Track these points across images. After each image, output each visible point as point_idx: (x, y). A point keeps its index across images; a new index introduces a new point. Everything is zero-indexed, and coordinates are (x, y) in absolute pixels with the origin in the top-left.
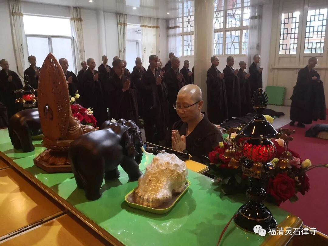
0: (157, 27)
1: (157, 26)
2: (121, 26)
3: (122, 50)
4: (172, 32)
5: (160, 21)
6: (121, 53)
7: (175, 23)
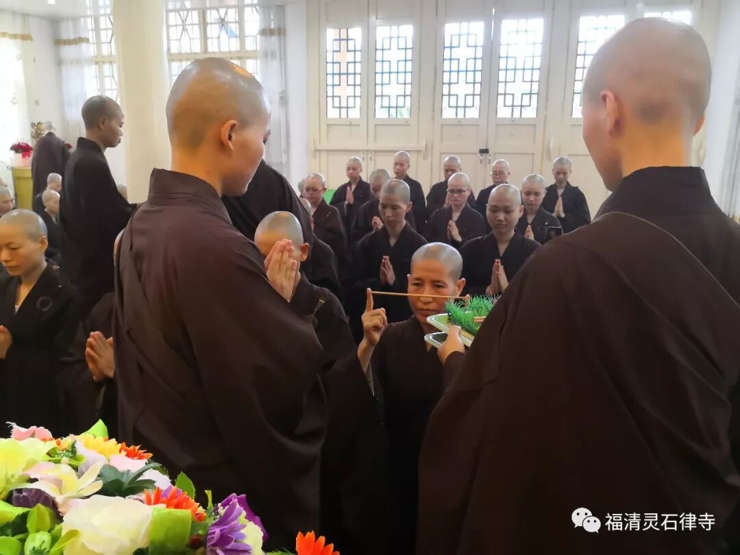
0: (25, 37)
1: (24, 33)
5: (33, 22)
7: (76, 29)
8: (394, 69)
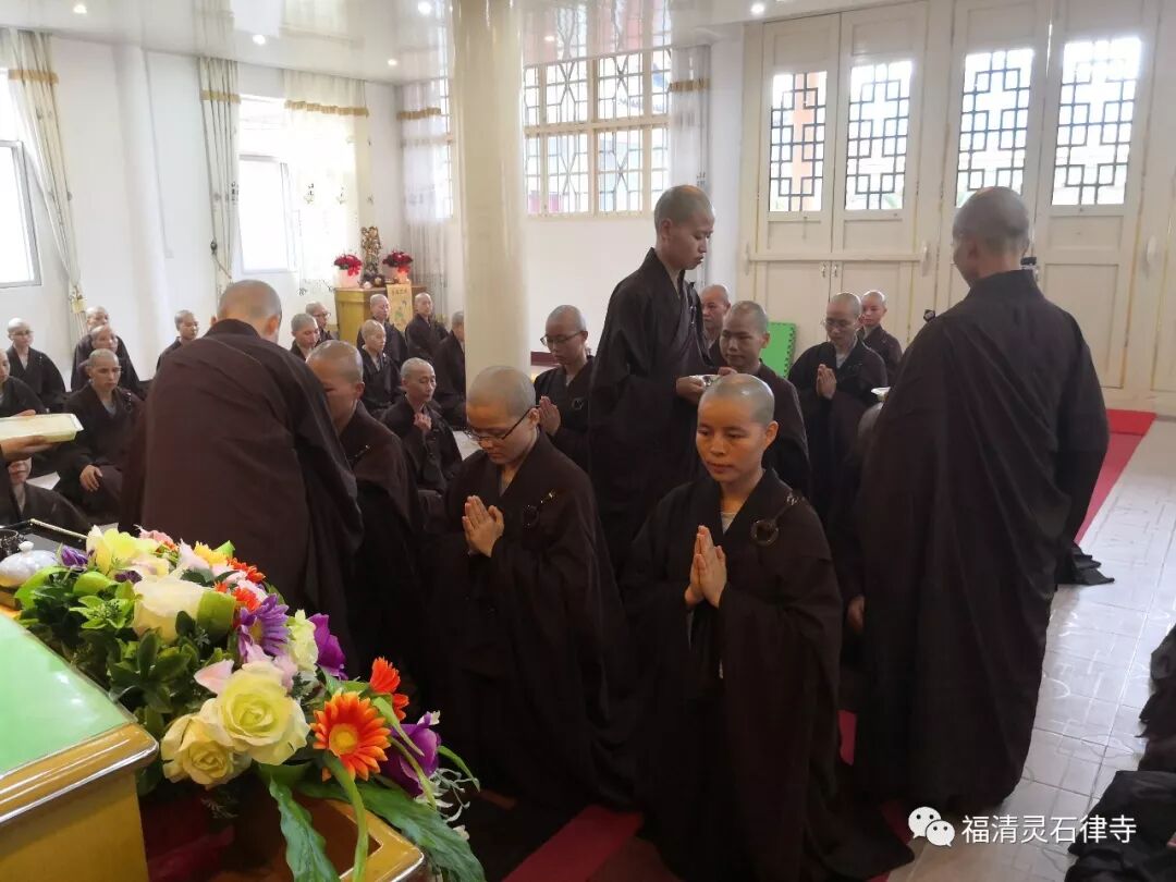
0: (359, 112)
1: (358, 106)
2: (215, 102)
3: (224, 190)
4: (414, 128)
5: (370, 90)
6: (217, 204)
7: (424, 97)
8: (878, 132)
